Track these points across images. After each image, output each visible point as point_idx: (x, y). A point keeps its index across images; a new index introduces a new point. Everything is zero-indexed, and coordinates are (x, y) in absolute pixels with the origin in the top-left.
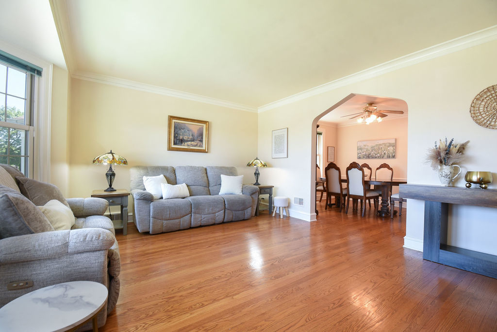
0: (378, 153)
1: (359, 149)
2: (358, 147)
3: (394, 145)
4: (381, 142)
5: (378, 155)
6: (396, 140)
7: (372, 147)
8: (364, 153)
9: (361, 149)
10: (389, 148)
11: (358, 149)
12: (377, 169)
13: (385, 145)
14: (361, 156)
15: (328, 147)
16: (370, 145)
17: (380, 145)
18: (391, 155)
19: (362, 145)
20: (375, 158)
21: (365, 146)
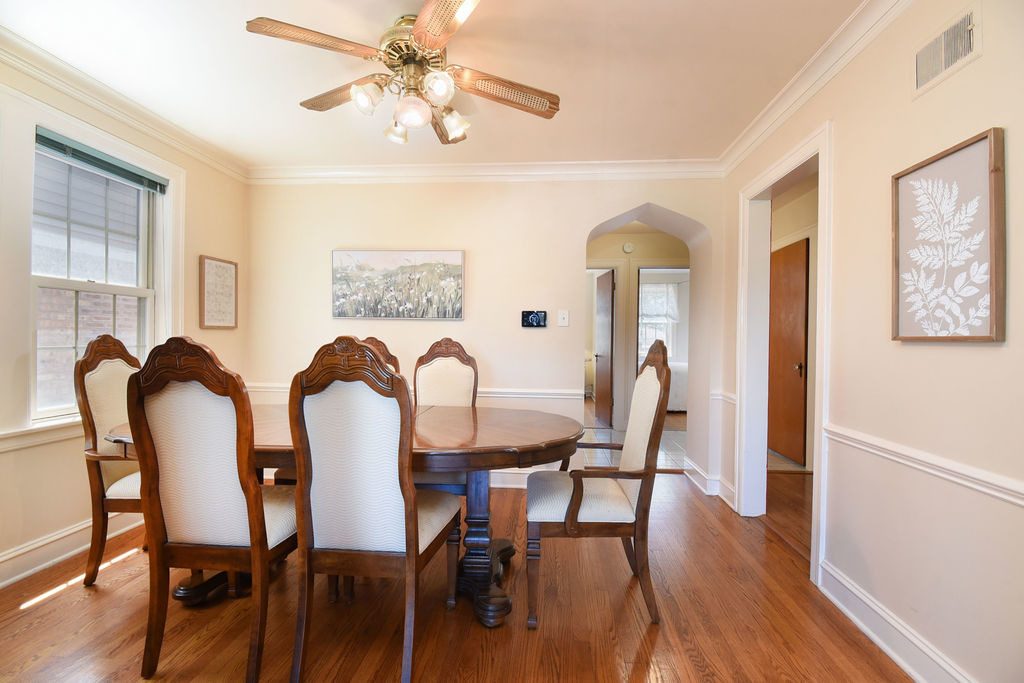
0: (408, 299)
1: (340, 277)
2: (334, 271)
3: (458, 273)
4: (418, 259)
5: (409, 306)
6: (464, 253)
7: (385, 276)
8: (360, 297)
9: (347, 280)
10: (443, 283)
11: (335, 280)
12: (422, 361)
13: (432, 272)
14: (347, 308)
15: (202, 260)
16: (380, 265)
17: (414, 268)
18: (449, 308)
19: (349, 263)
20: (399, 315)
21: (361, 268)
